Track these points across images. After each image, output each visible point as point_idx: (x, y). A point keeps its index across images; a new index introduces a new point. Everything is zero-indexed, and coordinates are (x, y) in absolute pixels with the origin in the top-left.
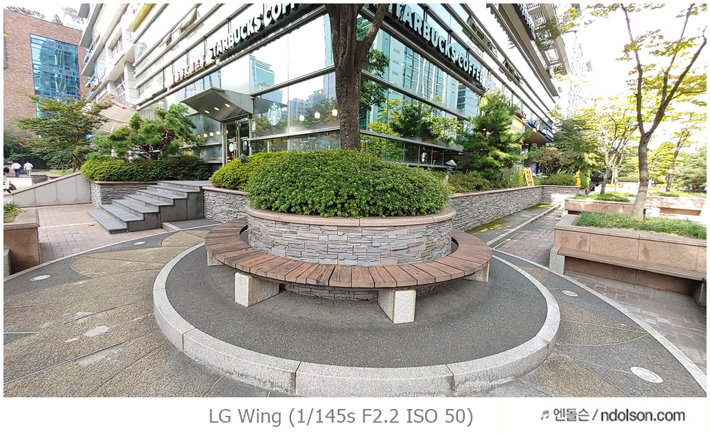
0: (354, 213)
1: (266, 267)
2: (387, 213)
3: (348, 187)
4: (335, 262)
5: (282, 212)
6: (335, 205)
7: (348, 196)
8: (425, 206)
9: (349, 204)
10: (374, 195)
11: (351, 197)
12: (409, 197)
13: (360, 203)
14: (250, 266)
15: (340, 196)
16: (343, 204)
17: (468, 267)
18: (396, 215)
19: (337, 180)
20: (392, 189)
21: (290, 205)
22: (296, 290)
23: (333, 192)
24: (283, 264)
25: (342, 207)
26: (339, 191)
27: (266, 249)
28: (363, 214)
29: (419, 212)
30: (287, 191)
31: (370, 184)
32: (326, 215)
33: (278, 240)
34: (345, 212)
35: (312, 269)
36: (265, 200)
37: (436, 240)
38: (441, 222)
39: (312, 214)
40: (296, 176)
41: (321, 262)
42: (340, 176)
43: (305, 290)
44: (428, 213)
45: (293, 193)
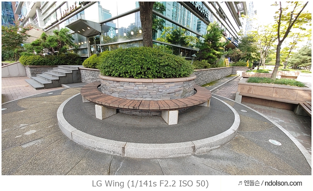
0: (150, 76)
1: (109, 102)
2: (166, 76)
3: (147, 64)
4: (142, 99)
5: (116, 77)
6: (141, 73)
7: (147, 68)
8: (183, 73)
9: (148, 72)
10: (159, 68)
11: (149, 69)
12: (175, 69)
13: (153, 72)
14: (102, 101)
15: (143, 68)
16: (145, 72)
17: (201, 100)
18: (170, 77)
19: (142, 61)
20: (167, 65)
21: (120, 73)
22: (124, 112)
23: (140, 66)
24: (117, 100)
25: (144, 74)
26: (143, 66)
27: (109, 94)
28: (154, 77)
29: (180, 76)
30: (118, 67)
31: (157, 63)
32: (137, 78)
33: (115, 89)
34: (146, 76)
35: (131, 102)
36: (108, 71)
37: (187, 89)
38: (190, 81)
39: (130, 77)
40: (122, 59)
41: (135, 99)
42: (143, 59)
43: (128, 112)
44: (184, 77)
45: (121, 67)
